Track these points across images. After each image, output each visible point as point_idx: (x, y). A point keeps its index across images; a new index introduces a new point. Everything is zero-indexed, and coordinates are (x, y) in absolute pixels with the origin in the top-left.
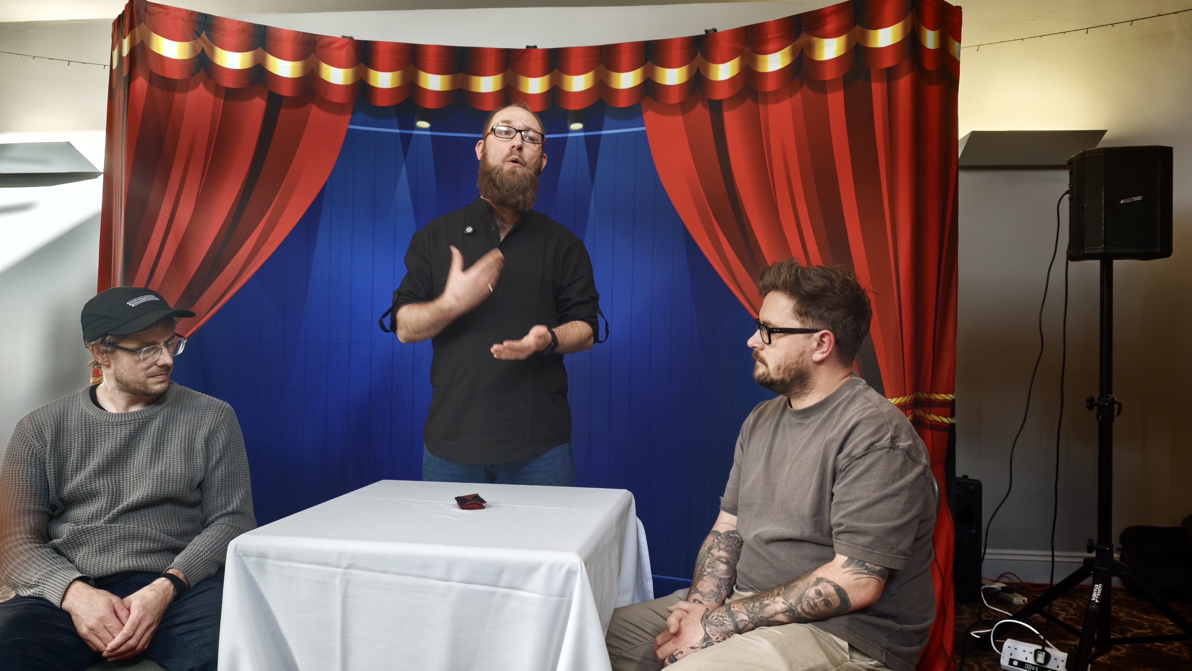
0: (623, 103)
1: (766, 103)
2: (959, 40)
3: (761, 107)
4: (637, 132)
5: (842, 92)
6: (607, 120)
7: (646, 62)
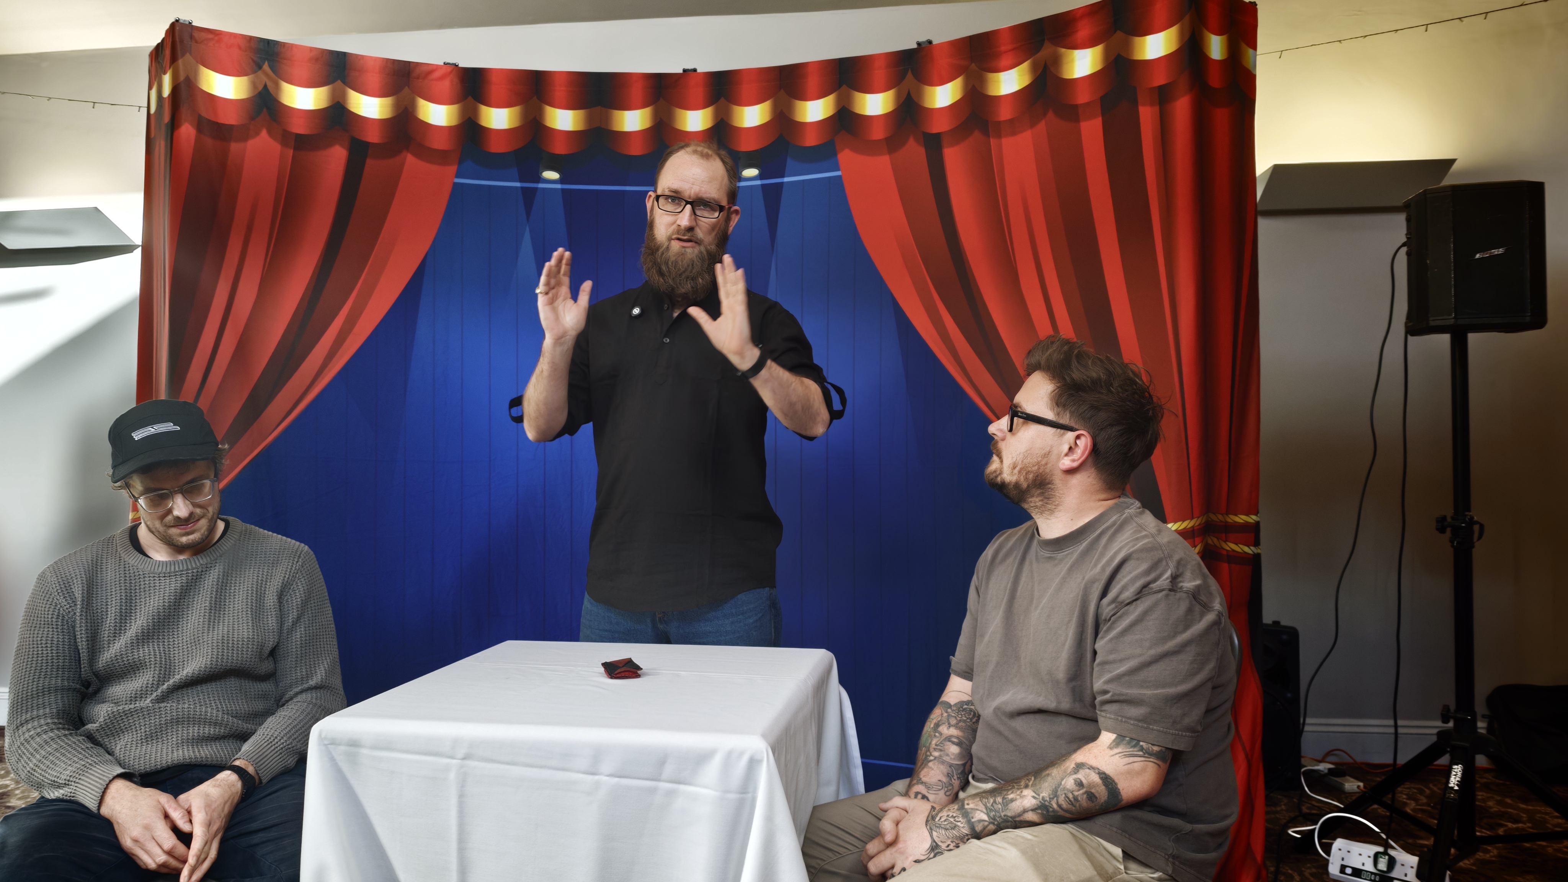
0: (811, 140)
1: (999, 136)
2: (1255, 48)
3: (993, 141)
4: (830, 178)
5: (1100, 119)
6: (790, 163)
7: (840, 87)
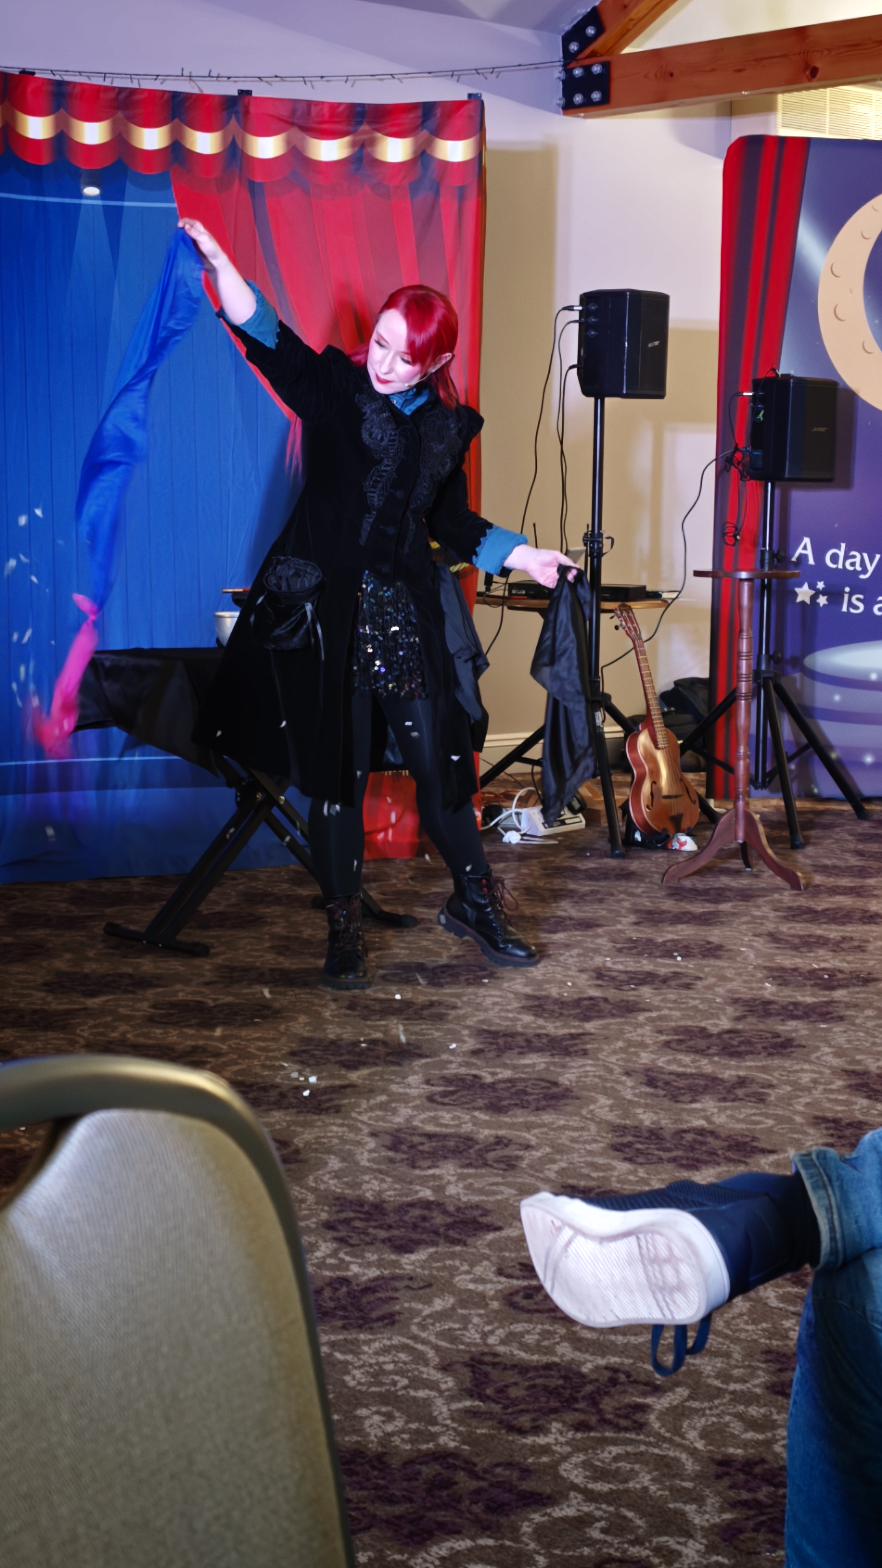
0: (148, 169)
1: (320, 198)
3: (314, 201)
4: (165, 209)
5: (410, 201)
6: (130, 188)
7: (173, 119)
